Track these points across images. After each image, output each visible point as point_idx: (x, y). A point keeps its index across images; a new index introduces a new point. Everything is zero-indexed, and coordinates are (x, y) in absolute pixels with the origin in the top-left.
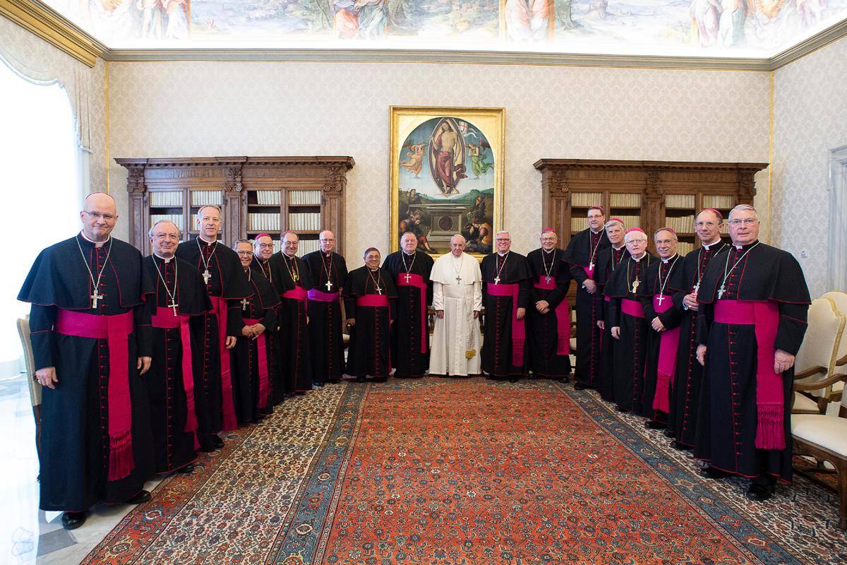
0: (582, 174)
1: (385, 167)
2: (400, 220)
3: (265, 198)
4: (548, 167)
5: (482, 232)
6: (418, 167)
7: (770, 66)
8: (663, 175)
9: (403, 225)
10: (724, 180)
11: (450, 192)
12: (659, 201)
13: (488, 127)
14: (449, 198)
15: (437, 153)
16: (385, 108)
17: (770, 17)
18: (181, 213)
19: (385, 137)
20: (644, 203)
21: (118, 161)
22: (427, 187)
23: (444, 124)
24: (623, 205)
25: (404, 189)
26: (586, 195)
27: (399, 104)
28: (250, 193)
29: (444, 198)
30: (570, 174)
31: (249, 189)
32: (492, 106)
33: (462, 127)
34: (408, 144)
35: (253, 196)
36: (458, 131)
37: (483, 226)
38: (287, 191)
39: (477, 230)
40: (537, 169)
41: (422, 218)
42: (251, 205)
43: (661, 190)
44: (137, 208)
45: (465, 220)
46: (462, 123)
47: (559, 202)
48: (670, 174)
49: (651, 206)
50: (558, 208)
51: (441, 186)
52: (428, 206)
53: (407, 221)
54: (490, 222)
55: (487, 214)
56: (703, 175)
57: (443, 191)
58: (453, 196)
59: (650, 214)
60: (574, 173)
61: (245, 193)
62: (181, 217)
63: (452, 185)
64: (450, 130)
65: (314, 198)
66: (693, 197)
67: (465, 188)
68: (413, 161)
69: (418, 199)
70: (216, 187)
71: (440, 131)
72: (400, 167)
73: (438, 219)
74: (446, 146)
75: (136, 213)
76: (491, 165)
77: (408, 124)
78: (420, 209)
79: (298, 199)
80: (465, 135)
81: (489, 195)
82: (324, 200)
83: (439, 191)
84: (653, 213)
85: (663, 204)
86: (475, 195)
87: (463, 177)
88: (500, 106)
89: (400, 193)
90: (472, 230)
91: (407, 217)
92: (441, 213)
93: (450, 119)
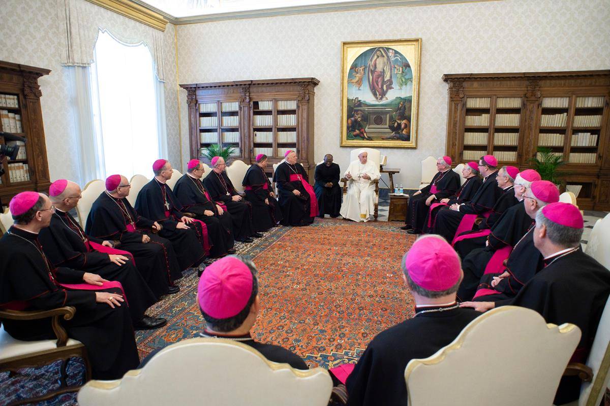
0: (476, 84)
1: (339, 83)
2: (348, 118)
3: (264, 106)
4: (448, 78)
5: (403, 126)
6: (359, 83)
8: (542, 83)
9: (349, 121)
10: (597, 84)
11: (381, 99)
12: (537, 103)
13: (409, 52)
14: (381, 103)
15: (373, 72)
16: (340, 44)
18: (216, 116)
19: (339, 63)
20: (524, 105)
21: (181, 86)
22: (366, 96)
23: (378, 52)
24: (508, 106)
25: (351, 98)
26: (478, 99)
27: (349, 40)
28: (254, 102)
29: (377, 103)
30: (465, 84)
31: (254, 100)
32: (413, 37)
33: (391, 54)
34: (354, 67)
35: (256, 104)
36: (388, 57)
37: (403, 122)
38: (276, 101)
39: (399, 125)
40: (444, 81)
41: (362, 116)
42: (255, 110)
43: (539, 94)
44: (192, 113)
45: (391, 118)
46: (391, 51)
47: (456, 105)
48: (548, 81)
49: (530, 106)
50: (456, 109)
51: (375, 95)
52: (366, 109)
53: (353, 119)
54: (409, 120)
55: (407, 114)
56: (579, 81)
57: (377, 98)
58: (384, 102)
59: (528, 113)
60: (469, 83)
61: (252, 103)
62: (216, 118)
63: (383, 94)
64: (383, 56)
65: (292, 105)
66: (568, 99)
67: (392, 96)
68: (357, 79)
69: (360, 104)
70: (235, 100)
71: (376, 57)
72: (348, 83)
73: (373, 117)
74: (379, 68)
75: (192, 116)
76: (410, 79)
77: (353, 53)
78: (361, 110)
79: (282, 106)
80: (393, 59)
81: (408, 101)
82: (298, 107)
83: (374, 99)
84: (531, 112)
85: (540, 105)
86: (398, 101)
87: (391, 88)
88: (419, 36)
89: (348, 100)
90: (396, 124)
91: (353, 116)
92: (374, 113)
93: (382, 48)
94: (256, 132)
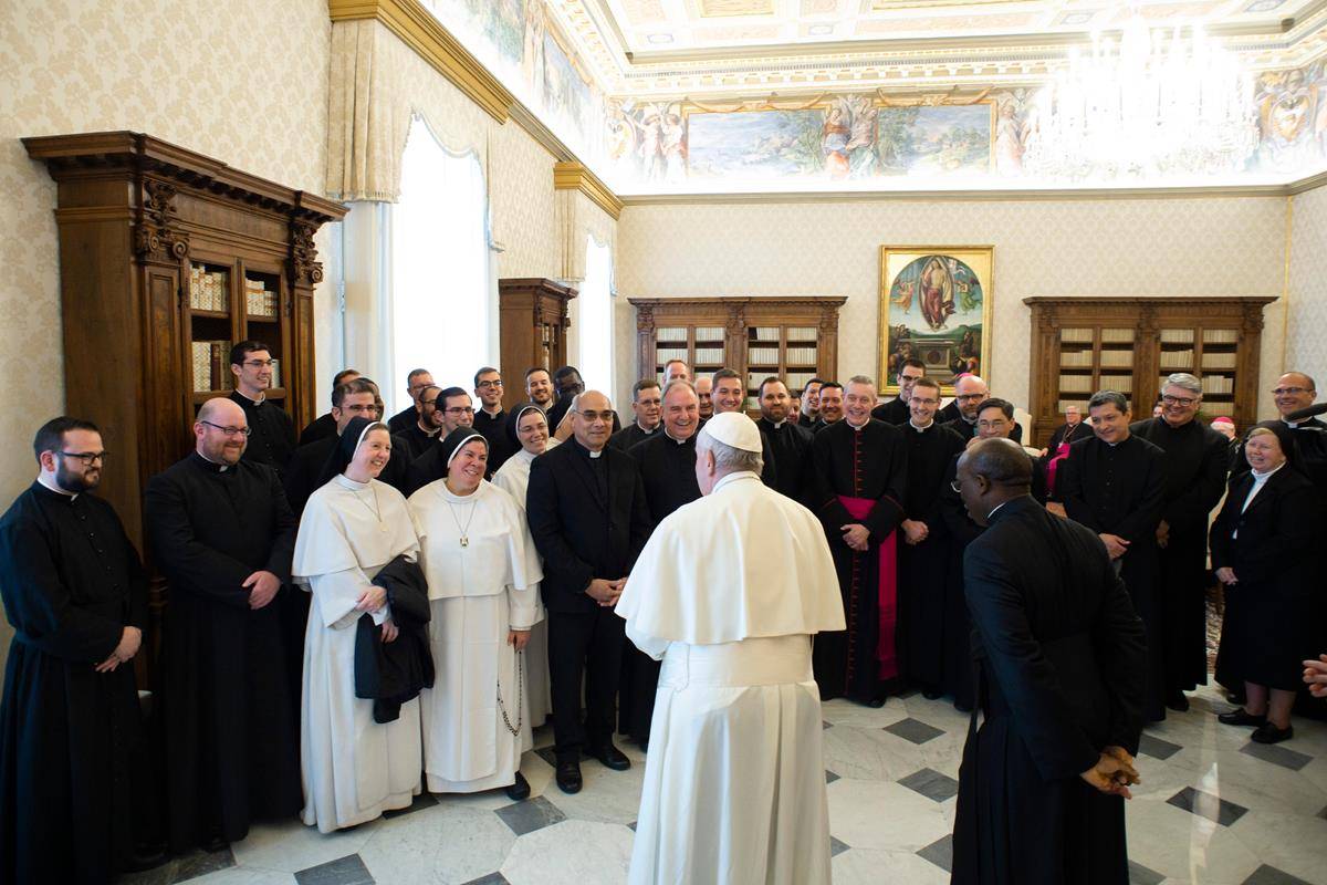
0: (1073, 311)
1: (875, 303)
2: (890, 353)
3: (765, 334)
4: (1038, 304)
5: (969, 366)
6: (907, 303)
7: (1288, 191)
8: (1159, 310)
9: (892, 359)
10: (1228, 313)
11: (938, 327)
12: (1154, 336)
13: (977, 264)
14: (938, 333)
15: (926, 290)
16: (875, 246)
17: (1289, 140)
18: (686, 348)
19: (875, 275)
20: (1137, 338)
21: (629, 300)
22: (917, 324)
23: (934, 262)
24: (1115, 340)
25: (894, 325)
26: (1076, 330)
27: (889, 243)
28: (750, 329)
29: (933, 333)
30: (1059, 309)
31: (751, 326)
32: (981, 243)
33: (952, 265)
34: (897, 283)
35: (753, 332)
36: (948, 269)
37: (970, 361)
38: (785, 327)
39: (964, 364)
40: (1027, 304)
41: (911, 352)
42: (751, 341)
43: (1156, 324)
44: (645, 342)
45: (953, 355)
46: (952, 261)
47: (1048, 338)
48: (1168, 309)
49: (1146, 340)
50: (1048, 343)
51: (929, 321)
52: (917, 341)
53: (896, 355)
54: (978, 356)
55: (975, 348)
56: (1204, 308)
57: (932, 326)
58: (942, 331)
59: (1143, 349)
60: (1065, 308)
61: (746, 330)
62: (685, 351)
63: (941, 320)
64: (940, 267)
65: (810, 334)
66: (1192, 331)
67: (953, 323)
68: (903, 298)
69: (908, 333)
70: (718, 324)
71: (931, 269)
72: (890, 303)
73: (926, 353)
74: (935, 285)
75: (644, 347)
76: (979, 301)
77: (897, 264)
78: (908, 343)
79: (795, 334)
80: (954, 272)
81: (977, 330)
82: (820, 336)
83: (928, 326)
84: (1148, 348)
85: (1158, 338)
86: (963, 331)
87: (952, 312)
88: (990, 243)
89: (890, 328)
90: (959, 364)
91: (897, 351)
92: (929, 347)
93: (940, 256)
94: (751, 373)
